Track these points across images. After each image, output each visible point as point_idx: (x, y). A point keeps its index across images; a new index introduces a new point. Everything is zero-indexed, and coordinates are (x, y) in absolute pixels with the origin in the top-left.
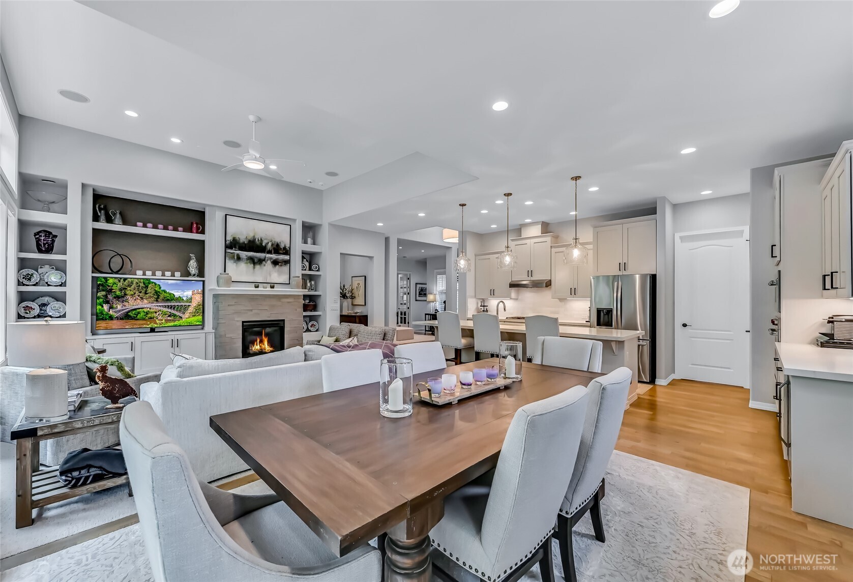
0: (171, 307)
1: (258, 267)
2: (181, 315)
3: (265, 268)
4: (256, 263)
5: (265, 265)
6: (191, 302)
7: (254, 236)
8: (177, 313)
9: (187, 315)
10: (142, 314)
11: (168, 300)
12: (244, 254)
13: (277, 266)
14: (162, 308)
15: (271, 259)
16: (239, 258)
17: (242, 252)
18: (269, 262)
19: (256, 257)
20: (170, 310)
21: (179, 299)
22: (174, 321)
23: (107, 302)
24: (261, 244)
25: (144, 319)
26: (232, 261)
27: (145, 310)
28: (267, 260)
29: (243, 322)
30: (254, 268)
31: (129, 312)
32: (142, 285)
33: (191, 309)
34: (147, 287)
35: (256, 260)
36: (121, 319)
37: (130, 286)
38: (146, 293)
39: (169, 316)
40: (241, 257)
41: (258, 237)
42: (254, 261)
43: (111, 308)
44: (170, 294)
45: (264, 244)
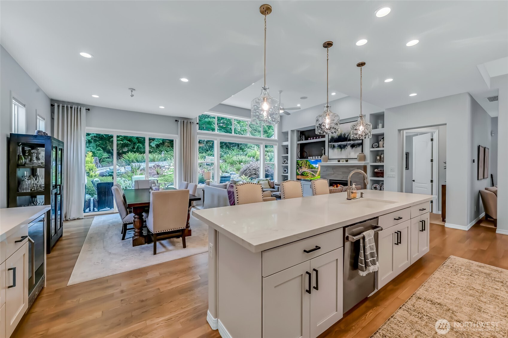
0: (313, 171)
1: (343, 150)
2: (315, 175)
3: (347, 150)
4: (342, 148)
5: (347, 148)
6: (318, 169)
7: (341, 133)
8: (314, 174)
9: (316, 175)
10: (306, 174)
11: (312, 168)
12: (336, 144)
13: (354, 148)
14: (310, 172)
15: (350, 144)
16: (334, 147)
17: (335, 143)
18: (349, 146)
19: (342, 145)
20: (312, 173)
21: (315, 168)
22: (313, 177)
23: (298, 169)
24: (345, 136)
25: (306, 176)
26: (331, 149)
27: (306, 172)
28: (348, 145)
29: (330, 180)
30: (341, 151)
31: (302, 173)
32: (306, 162)
33: (318, 173)
34: (307, 163)
35: (342, 147)
36: (301, 175)
37: (303, 163)
38: (306, 166)
39: (312, 175)
40: (335, 146)
41: (343, 133)
42: (341, 147)
43: (299, 171)
44: (312, 166)
45: (346, 137)
